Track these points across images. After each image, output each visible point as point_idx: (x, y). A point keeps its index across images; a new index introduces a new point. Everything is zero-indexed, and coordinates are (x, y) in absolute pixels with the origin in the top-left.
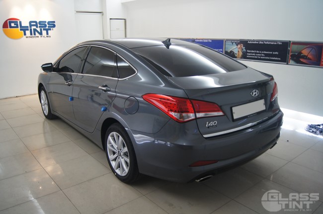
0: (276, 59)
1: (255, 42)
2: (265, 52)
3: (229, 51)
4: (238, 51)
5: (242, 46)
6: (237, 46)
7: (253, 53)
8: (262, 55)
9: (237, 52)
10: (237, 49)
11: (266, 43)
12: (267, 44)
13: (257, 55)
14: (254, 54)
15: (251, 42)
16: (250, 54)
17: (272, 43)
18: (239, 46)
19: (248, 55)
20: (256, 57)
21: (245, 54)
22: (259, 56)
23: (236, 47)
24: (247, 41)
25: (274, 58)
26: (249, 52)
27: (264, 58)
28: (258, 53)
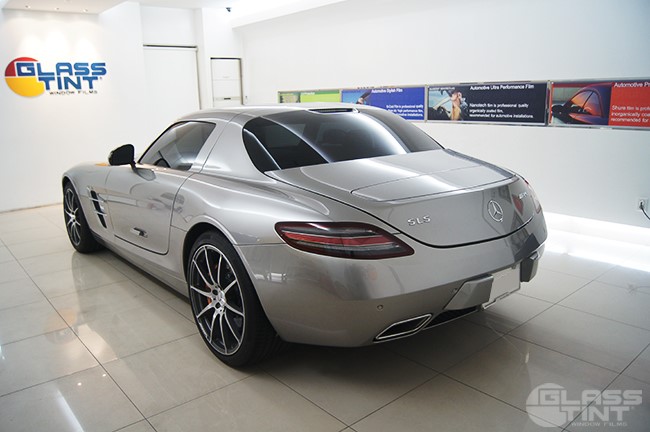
0: (525, 116)
1: (484, 88)
2: (503, 105)
3: (435, 108)
4: (453, 107)
5: (460, 97)
6: (451, 96)
7: (481, 108)
8: (499, 111)
11: (504, 88)
12: (506, 90)
13: (488, 111)
14: (483, 111)
15: (475, 88)
16: (475, 111)
17: (516, 87)
18: (454, 96)
19: (472, 113)
20: (487, 116)
21: (465, 111)
22: (494, 114)
23: (449, 98)
24: (470, 87)
25: (521, 116)
26: (473, 106)
27: (501, 116)
28: (490, 108)
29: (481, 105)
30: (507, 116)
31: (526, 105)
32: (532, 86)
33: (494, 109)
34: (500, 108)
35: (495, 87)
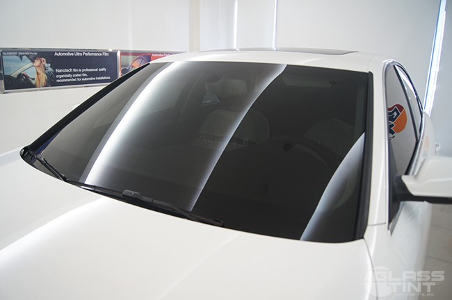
0: (105, 78)
1: (68, 54)
2: (87, 70)
3: (15, 74)
4: (38, 74)
5: (45, 63)
6: (33, 61)
7: (67, 73)
8: (84, 75)
9: (35, 76)
10: (34, 69)
11: (86, 54)
12: (88, 56)
13: (74, 76)
14: (68, 76)
15: (60, 54)
16: (62, 76)
17: (96, 54)
18: (37, 63)
19: (59, 79)
20: (74, 80)
21: (51, 77)
22: (79, 77)
23: (31, 64)
24: (54, 53)
25: (102, 78)
26: (60, 71)
27: (86, 79)
28: (76, 73)
29: (67, 71)
30: (91, 79)
31: (104, 69)
32: (108, 54)
33: (79, 73)
34: (85, 72)
35: (78, 54)
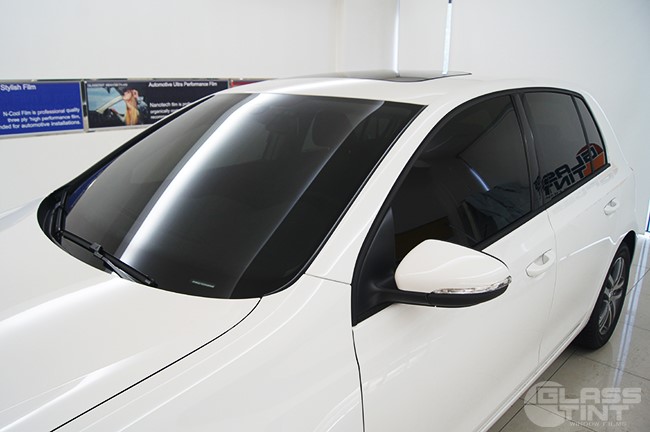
1: (166, 85)
3: (101, 110)
4: (128, 109)
5: (137, 96)
6: (123, 94)
7: (164, 108)
11: (188, 85)
12: (191, 87)
14: (165, 111)
16: (158, 112)
17: (201, 85)
18: (128, 95)
19: (153, 115)
21: (144, 113)
23: (120, 97)
24: (148, 83)
26: (155, 105)
28: (175, 108)
29: (163, 105)
32: (216, 84)
35: (178, 84)
